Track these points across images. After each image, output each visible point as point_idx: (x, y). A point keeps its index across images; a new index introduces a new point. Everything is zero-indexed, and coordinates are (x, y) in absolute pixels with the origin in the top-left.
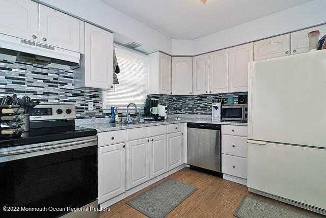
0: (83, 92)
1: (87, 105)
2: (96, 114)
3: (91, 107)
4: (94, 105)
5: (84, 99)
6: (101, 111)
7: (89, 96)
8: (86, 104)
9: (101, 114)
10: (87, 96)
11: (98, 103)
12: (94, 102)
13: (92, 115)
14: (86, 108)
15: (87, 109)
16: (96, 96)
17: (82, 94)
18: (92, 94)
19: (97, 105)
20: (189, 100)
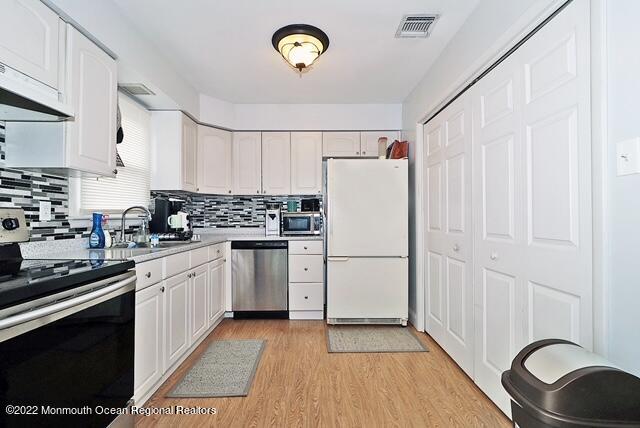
0: (28, 177)
1: (37, 209)
2: (57, 231)
3: (45, 215)
4: (53, 210)
5: (29, 193)
6: (66, 224)
7: (41, 187)
8: (35, 206)
9: (65, 231)
10: (36, 186)
11: (60, 204)
12: (53, 203)
13: (46, 232)
14: (33, 217)
15: (36, 218)
16: (57, 189)
17: (25, 181)
18: (47, 184)
19: (59, 209)
20: (218, 203)
